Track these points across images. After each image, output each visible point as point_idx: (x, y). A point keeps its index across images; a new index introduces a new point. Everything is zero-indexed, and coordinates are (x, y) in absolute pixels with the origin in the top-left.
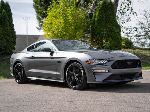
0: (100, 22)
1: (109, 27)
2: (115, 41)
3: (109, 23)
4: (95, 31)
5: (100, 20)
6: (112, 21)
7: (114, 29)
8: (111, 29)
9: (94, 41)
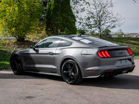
0: (56, 11)
1: (65, 17)
2: (71, 31)
3: (65, 13)
4: (50, 20)
5: (56, 10)
6: (68, 11)
7: (69, 19)
8: (67, 18)
9: (49, 31)
